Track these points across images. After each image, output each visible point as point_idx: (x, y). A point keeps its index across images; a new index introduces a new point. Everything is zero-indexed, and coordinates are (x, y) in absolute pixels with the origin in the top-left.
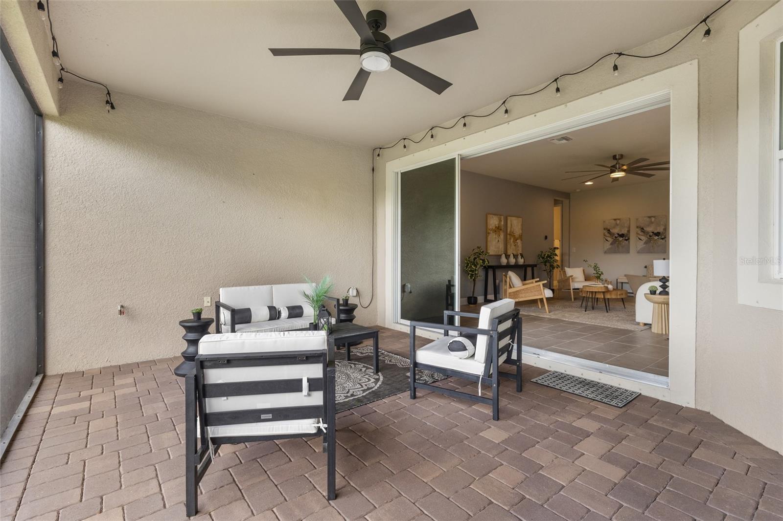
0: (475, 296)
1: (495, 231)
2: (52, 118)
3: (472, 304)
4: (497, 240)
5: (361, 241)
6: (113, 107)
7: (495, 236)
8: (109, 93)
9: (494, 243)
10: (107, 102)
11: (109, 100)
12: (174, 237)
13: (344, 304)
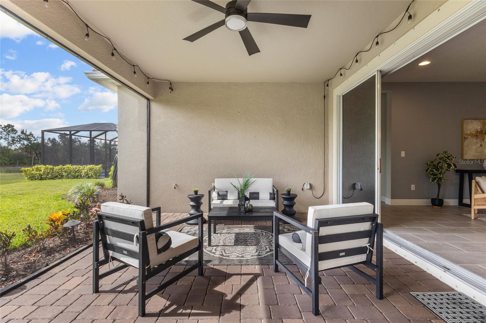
0: (440, 198)
1: (476, 136)
2: (152, 100)
3: (436, 206)
4: (479, 145)
5: (315, 150)
6: (172, 90)
7: (475, 141)
8: (171, 84)
9: (474, 147)
10: (170, 88)
11: (171, 87)
12: (198, 151)
13: (287, 194)
